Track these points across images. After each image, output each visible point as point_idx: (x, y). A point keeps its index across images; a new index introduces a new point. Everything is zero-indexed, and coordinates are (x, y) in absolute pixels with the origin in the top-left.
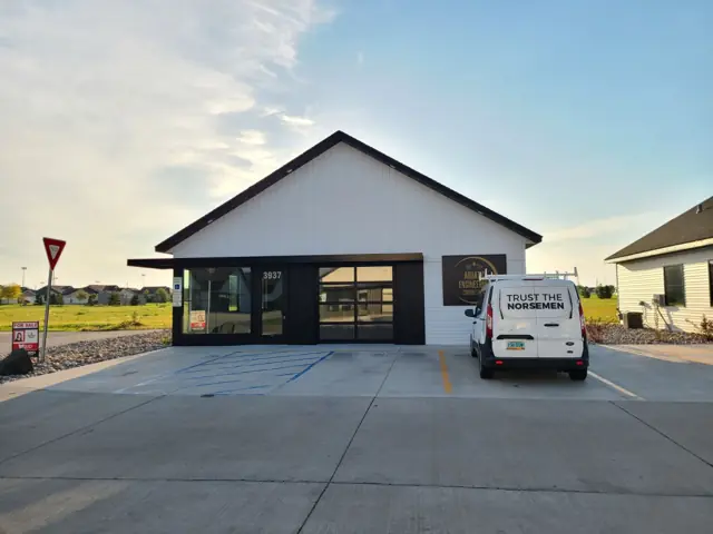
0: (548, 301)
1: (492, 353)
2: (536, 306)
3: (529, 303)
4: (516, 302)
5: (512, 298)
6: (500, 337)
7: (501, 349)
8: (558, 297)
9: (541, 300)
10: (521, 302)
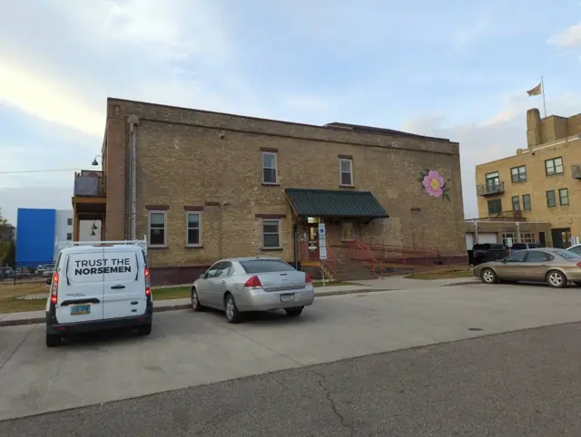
0: (116, 265)
1: (55, 320)
2: (105, 270)
3: (97, 267)
4: (84, 267)
5: (80, 264)
6: (65, 303)
7: (65, 316)
8: (126, 261)
9: (109, 264)
10: (89, 268)
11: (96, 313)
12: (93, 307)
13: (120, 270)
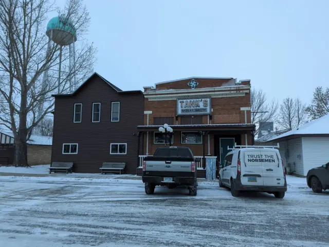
11: (260, 182)
12: (258, 179)
13: (269, 161)
